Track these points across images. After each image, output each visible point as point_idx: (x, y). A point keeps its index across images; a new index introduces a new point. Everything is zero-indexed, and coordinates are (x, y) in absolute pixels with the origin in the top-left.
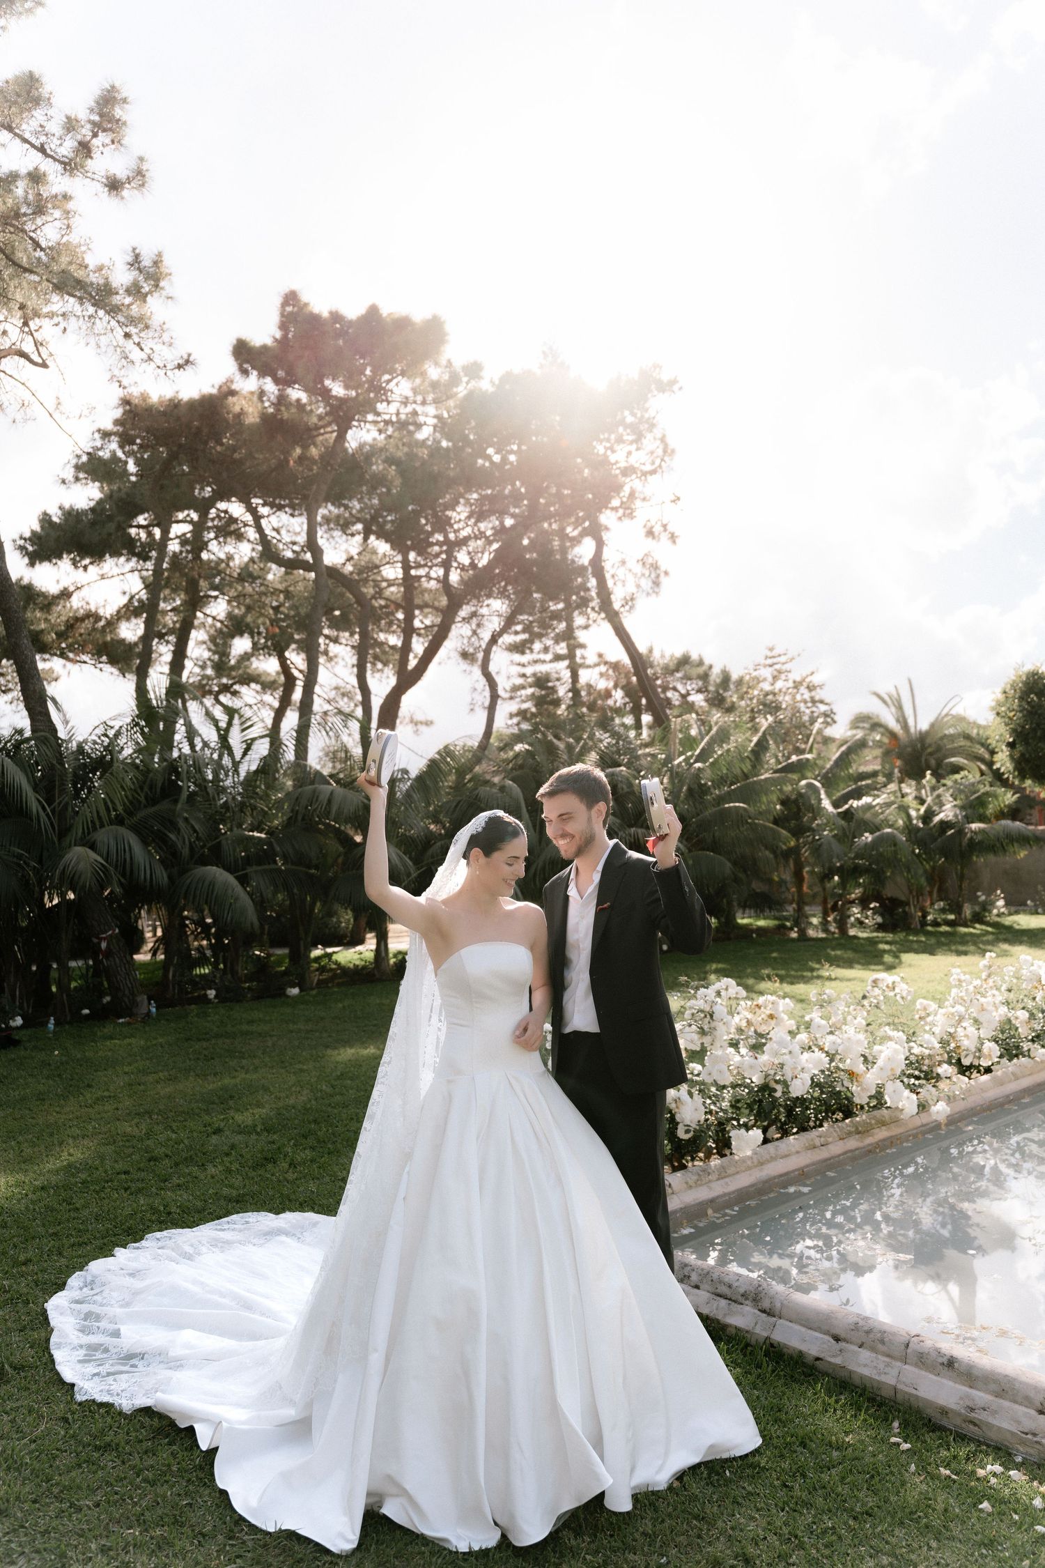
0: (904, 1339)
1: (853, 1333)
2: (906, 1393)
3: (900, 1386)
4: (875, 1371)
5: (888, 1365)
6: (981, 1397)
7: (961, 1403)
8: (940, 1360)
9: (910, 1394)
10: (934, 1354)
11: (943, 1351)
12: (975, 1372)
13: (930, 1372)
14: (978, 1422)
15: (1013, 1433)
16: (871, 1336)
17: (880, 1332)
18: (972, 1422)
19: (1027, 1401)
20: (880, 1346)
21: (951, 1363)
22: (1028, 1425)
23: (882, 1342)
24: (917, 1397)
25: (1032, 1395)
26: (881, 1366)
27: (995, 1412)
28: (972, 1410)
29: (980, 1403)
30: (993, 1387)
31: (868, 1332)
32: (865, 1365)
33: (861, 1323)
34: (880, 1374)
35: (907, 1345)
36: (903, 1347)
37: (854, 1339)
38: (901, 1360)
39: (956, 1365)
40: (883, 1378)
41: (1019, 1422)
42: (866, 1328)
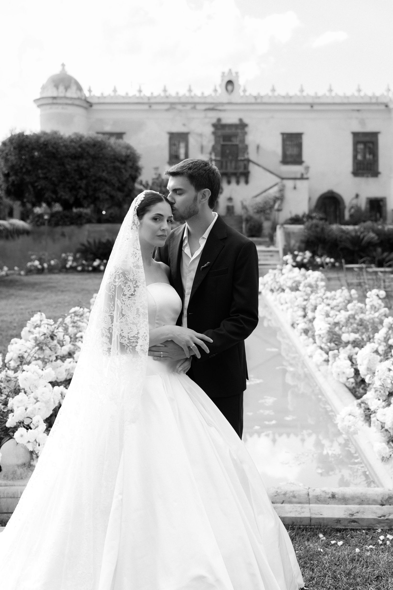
0: (305, 492)
1: (276, 497)
2: (317, 518)
3: (313, 516)
4: (297, 513)
5: (302, 508)
6: (354, 507)
7: (346, 513)
8: (328, 496)
9: (319, 519)
10: (324, 494)
11: (327, 491)
12: (347, 496)
13: (324, 504)
14: (356, 520)
15: (374, 519)
16: (287, 495)
17: (291, 492)
18: (354, 521)
19: (374, 502)
20: (294, 500)
21: (333, 496)
22: (380, 513)
23: (294, 497)
24: (323, 519)
25: (376, 498)
26: (299, 509)
27: (363, 512)
28: (352, 515)
29: (355, 511)
30: (357, 500)
31: (285, 494)
32: (290, 512)
33: (279, 491)
34: (300, 514)
35: (308, 495)
36: (307, 496)
37: (278, 500)
38: (307, 503)
39: (336, 496)
40: (303, 515)
41: (375, 513)
42: (283, 493)
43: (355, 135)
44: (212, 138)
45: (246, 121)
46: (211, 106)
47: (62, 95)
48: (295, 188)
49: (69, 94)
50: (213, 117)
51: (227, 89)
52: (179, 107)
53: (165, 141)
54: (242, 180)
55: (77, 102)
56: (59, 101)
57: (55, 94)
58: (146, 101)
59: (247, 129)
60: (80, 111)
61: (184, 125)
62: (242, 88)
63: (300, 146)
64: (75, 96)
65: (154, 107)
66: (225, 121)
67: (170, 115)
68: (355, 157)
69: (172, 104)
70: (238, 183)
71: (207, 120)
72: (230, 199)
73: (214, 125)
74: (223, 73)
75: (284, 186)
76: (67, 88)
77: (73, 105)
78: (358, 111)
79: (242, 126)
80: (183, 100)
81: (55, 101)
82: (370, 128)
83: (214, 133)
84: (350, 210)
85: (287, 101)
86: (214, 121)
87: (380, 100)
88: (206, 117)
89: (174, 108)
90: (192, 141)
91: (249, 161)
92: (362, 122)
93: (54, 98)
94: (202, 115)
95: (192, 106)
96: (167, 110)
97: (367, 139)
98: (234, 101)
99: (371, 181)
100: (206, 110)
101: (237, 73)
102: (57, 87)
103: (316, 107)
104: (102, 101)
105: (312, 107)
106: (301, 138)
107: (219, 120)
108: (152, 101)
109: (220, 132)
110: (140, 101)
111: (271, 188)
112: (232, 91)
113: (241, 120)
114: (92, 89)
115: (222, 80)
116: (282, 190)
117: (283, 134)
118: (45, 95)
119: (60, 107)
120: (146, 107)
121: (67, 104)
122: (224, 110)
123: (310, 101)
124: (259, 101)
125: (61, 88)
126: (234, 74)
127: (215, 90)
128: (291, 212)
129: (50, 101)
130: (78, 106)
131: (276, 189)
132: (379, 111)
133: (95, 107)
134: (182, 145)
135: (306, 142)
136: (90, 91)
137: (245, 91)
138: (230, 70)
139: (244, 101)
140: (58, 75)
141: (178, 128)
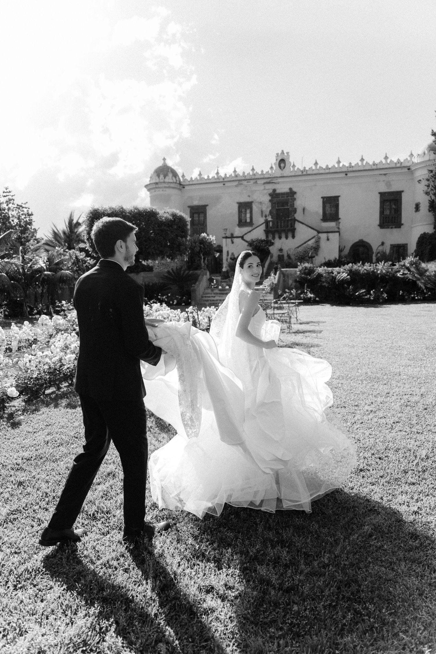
43: (382, 194)
44: (269, 204)
45: (294, 190)
46: (268, 180)
47: (162, 181)
48: (328, 239)
49: (167, 180)
50: (270, 188)
51: (280, 167)
52: (245, 183)
53: (235, 209)
54: (290, 235)
55: (172, 185)
56: (160, 186)
57: (157, 181)
58: (221, 180)
59: (295, 196)
60: (176, 191)
61: (249, 196)
62: (292, 165)
63: (337, 206)
64: (171, 181)
65: (227, 184)
66: (278, 191)
67: (239, 189)
68: (382, 212)
69: (239, 180)
70: (287, 238)
71: (265, 191)
72: (281, 250)
73: (270, 195)
74: (277, 154)
75: (319, 238)
76: (165, 176)
77: (169, 187)
78: (385, 175)
79: (292, 193)
80: (248, 178)
81: (157, 186)
82: (394, 188)
83: (270, 201)
84: (377, 255)
85: (327, 171)
86: (271, 191)
87: (403, 165)
88: (265, 189)
89: (242, 184)
90: (255, 207)
91: (295, 220)
92: (388, 184)
93: (157, 183)
94: (262, 188)
95: (255, 181)
96: (236, 186)
97: (392, 197)
98: (285, 175)
99: (395, 230)
100: (264, 183)
101: (288, 153)
102: (159, 176)
103: (350, 175)
104: (191, 183)
105: (346, 175)
106: (338, 200)
107: (274, 190)
108: (225, 180)
109: (275, 200)
110: (218, 181)
111: (310, 240)
112: (284, 168)
113: (291, 189)
114: (185, 175)
115: (277, 160)
116: (318, 241)
117: (323, 198)
118: (152, 182)
119: (161, 190)
120: (221, 185)
121: (165, 187)
122: (278, 183)
123: (345, 170)
124: (305, 173)
125: (162, 176)
126: (286, 154)
127: (272, 168)
128: (325, 258)
129: (154, 186)
130: (173, 188)
131: (313, 241)
132: (401, 173)
133: (187, 188)
134: (248, 211)
135: (342, 203)
136: (183, 176)
137: (294, 166)
138: (283, 151)
139: (293, 174)
140: (160, 167)
141: (244, 199)
